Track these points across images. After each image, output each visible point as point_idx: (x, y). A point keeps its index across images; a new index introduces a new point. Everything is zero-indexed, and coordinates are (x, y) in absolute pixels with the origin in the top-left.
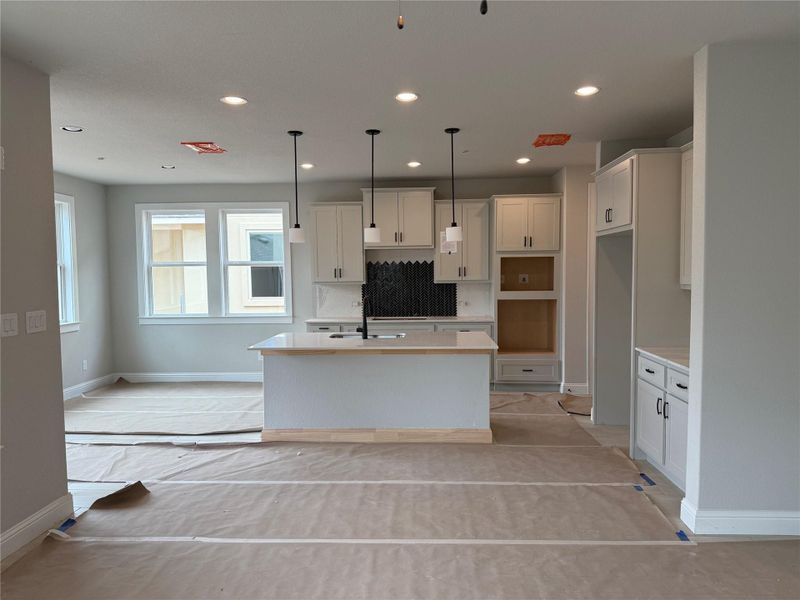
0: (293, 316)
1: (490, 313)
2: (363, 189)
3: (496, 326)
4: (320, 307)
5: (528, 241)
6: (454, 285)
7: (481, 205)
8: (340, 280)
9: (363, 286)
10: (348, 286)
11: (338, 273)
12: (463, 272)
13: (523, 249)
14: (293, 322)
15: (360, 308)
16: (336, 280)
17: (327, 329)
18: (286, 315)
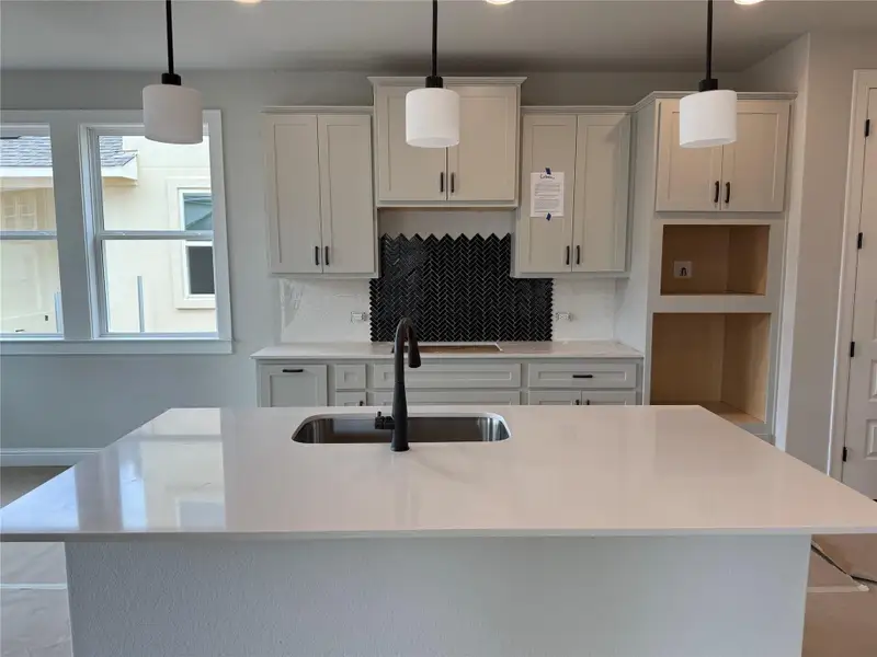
0: (234, 339)
1: (636, 339)
2: (373, 79)
3: (647, 365)
4: (287, 323)
5: (723, 191)
6: (549, 282)
7: (615, 118)
8: (327, 269)
9: (373, 282)
10: (344, 281)
11: (323, 256)
12: (573, 255)
13: (711, 207)
14: (234, 351)
15: (368, 325)
16: (318, 269)
17: (301, 371)
18: (218, 339)
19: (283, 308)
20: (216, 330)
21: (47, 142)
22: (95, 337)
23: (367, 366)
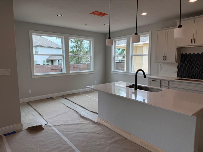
0: (150, 74)
2: (177, 20)
15: (176, 73)
16: (164, 61)
17: (155, 81)
18: (147, 74)
19: (159, 69)
20: (147, 72)
21: (126, 40)
22: (130, 72)
23: (168, 82)
